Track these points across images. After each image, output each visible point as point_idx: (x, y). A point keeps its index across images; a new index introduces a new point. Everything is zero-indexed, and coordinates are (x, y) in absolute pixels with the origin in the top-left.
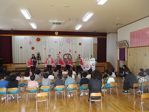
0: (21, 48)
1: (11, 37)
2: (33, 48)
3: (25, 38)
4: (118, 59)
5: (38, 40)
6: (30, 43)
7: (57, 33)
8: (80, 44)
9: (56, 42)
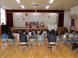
0: (18, 19)
1: (12, 13)
2: (24, 19)
3: (20, 14)
4: (70, 25)
5: (27, 15)
6: (22, 16)
7: (36, 11)
8: (49, 17)
9: (36, 16)
